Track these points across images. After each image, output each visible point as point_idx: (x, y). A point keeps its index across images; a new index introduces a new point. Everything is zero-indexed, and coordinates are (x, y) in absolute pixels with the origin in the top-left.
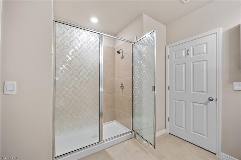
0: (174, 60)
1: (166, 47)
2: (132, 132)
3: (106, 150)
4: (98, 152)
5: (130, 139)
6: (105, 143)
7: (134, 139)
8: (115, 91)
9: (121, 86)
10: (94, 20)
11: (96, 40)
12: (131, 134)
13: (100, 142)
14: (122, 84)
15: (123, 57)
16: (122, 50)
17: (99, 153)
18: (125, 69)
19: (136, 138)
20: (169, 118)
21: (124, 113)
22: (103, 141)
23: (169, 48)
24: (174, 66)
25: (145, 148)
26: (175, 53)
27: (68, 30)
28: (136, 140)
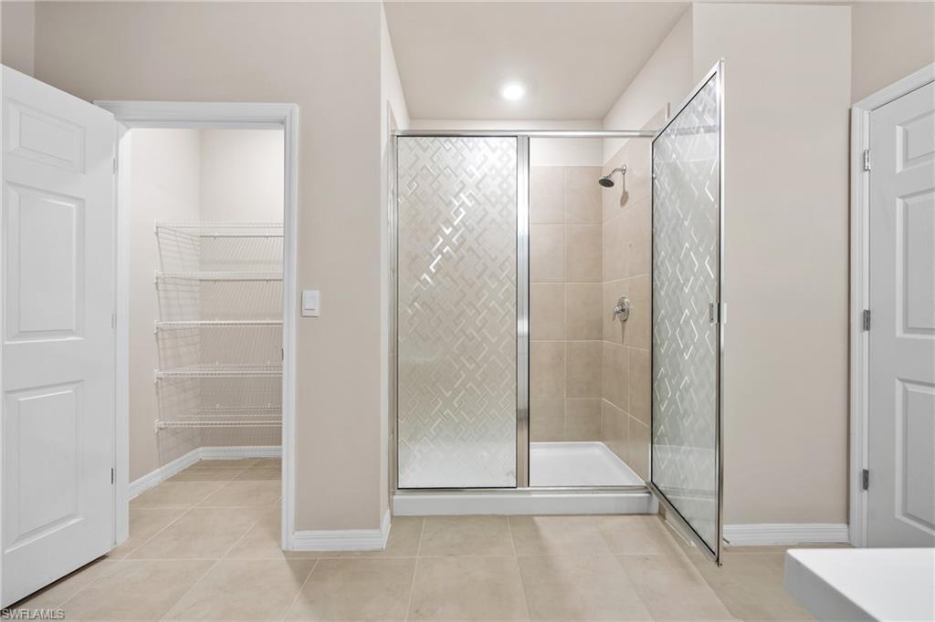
0: (899, 168)
1: (850, 111)
2: (649, 493)
3: (536, 519)
4: (510, 516)
5: (639, 517)
6: (534, 496)
7: (656, 519)
8: (600, 330)
9: (618, 309)
10: (514, 92)
11: (505, 158)
12: (644, 497)
13: (518, 489)
14: (621, 303)
15: (625, 198)
16: (624, 171)
17: (514, 519)
18: (630, 245)
19: (665, 518)
20: (866, 473)
21: (629, 415)
22: (528, 489)
23: (866, 113)
24: (899, 202)
25: (687, 560)
26: (906, 134)
27: (425, 150)
28: (662, 526)
